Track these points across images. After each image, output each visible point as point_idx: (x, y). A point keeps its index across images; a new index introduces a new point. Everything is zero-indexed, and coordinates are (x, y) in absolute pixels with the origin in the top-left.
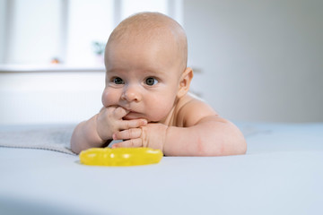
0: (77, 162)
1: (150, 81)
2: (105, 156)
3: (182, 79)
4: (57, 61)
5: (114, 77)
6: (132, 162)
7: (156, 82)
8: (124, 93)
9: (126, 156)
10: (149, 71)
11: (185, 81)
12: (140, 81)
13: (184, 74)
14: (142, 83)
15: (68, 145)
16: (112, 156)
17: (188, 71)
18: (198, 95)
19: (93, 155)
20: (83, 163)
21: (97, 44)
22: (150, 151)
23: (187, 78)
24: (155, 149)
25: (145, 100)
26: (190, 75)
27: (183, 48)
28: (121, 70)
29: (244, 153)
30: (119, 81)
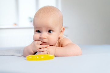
0: (25, 60)
1: (50, 31)
2: (35, 57)
3: (61, 31)
4: (15, 24)
5: (37, 30)
6: (44, 59)
7: (52, 32)
8: (41, 36)
9: (42, 57)
10: (49, 28)
11: (62, 31)
12: (46, 32)
13: (62, 29)
14: (47, 32)
15: (22, 54)
16: (37, 57)
17: (63, 28)
18: (66, 36)
19: (31, 57)
20: (27, 60)
21: (30, 18)
22: (50, 55)
23: (63, 30)
24: (52, 54)
25: (48, 38)
26: (64, 29)
27: (61, 20)
28: (39, 28)
29: (81, 55)
30: (39, 31)
